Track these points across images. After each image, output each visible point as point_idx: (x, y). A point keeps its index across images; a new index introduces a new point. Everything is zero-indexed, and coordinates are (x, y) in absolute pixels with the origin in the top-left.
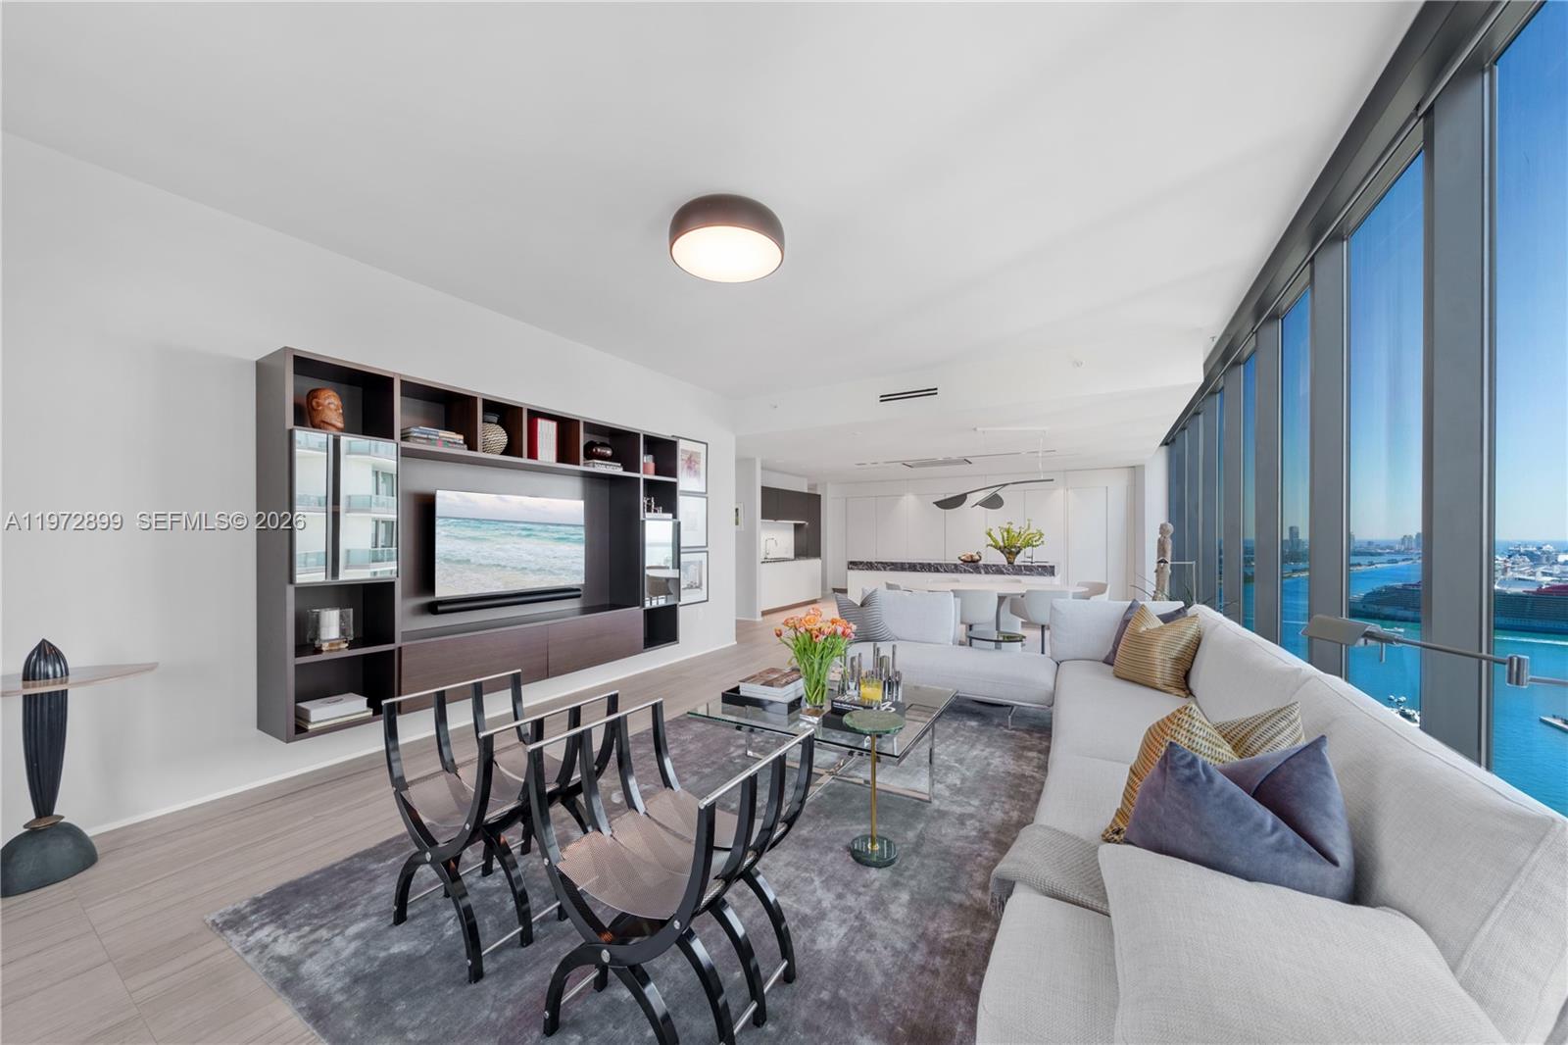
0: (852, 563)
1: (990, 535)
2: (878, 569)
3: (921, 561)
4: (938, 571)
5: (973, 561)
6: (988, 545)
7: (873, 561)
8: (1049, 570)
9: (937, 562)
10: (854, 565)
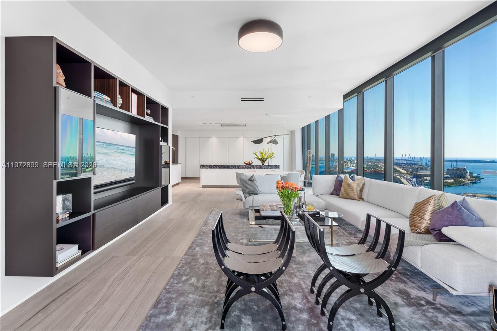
0: (202, 165)
1: (256, 154)
2: (214, 168)
3: (232, 164)
4: (239, 168)
5: (250, 164)
6: (255, 158)
7: (212, 164)
8: (277, 167)
9: (238, 165)
10: (203, 166)
